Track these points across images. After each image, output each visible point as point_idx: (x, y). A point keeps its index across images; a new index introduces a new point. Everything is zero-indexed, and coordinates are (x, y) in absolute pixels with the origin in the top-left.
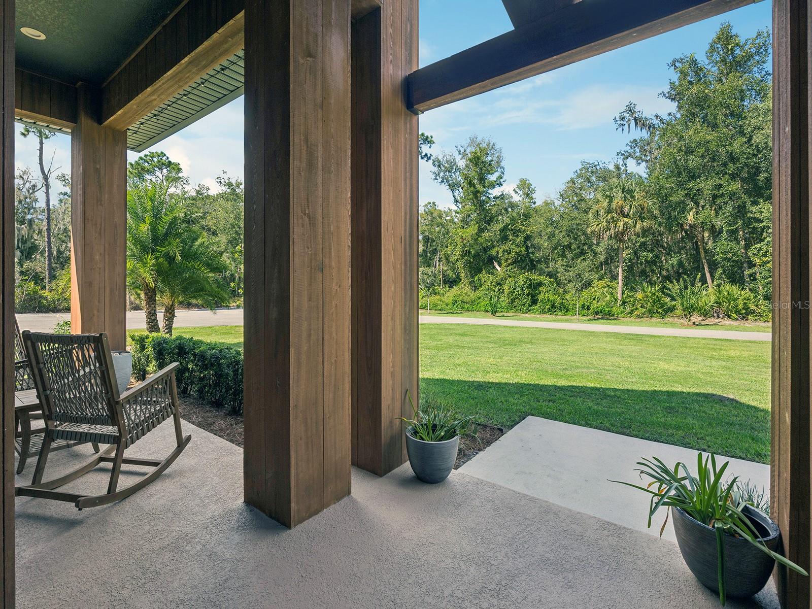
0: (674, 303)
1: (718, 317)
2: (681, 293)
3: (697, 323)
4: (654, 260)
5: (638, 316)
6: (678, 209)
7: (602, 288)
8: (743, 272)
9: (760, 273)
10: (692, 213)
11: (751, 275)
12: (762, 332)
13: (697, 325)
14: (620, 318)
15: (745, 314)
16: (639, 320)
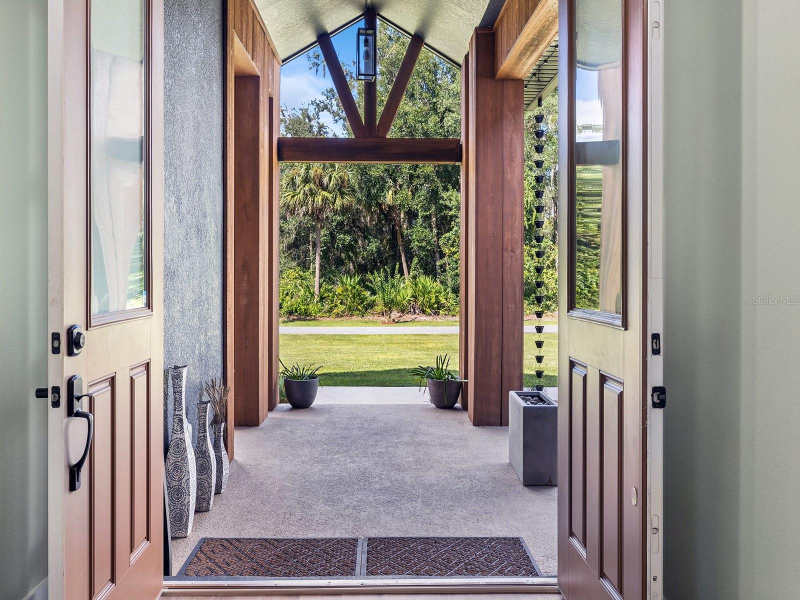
0: (373, 298)
1: (415, 313)
2: (382, 286)
3: (396, 321)
4: (352, 245)
5: (338, 315)
6: (378, 186)
7: (293, 279)
8: (435, 261)
9: (449, 264)
10: (391, 192)
11: (441, 266)
12: (451, 326)
13: (397, 322)
14: (317, 318)
15: (436, 308)
16: (339, 319)
